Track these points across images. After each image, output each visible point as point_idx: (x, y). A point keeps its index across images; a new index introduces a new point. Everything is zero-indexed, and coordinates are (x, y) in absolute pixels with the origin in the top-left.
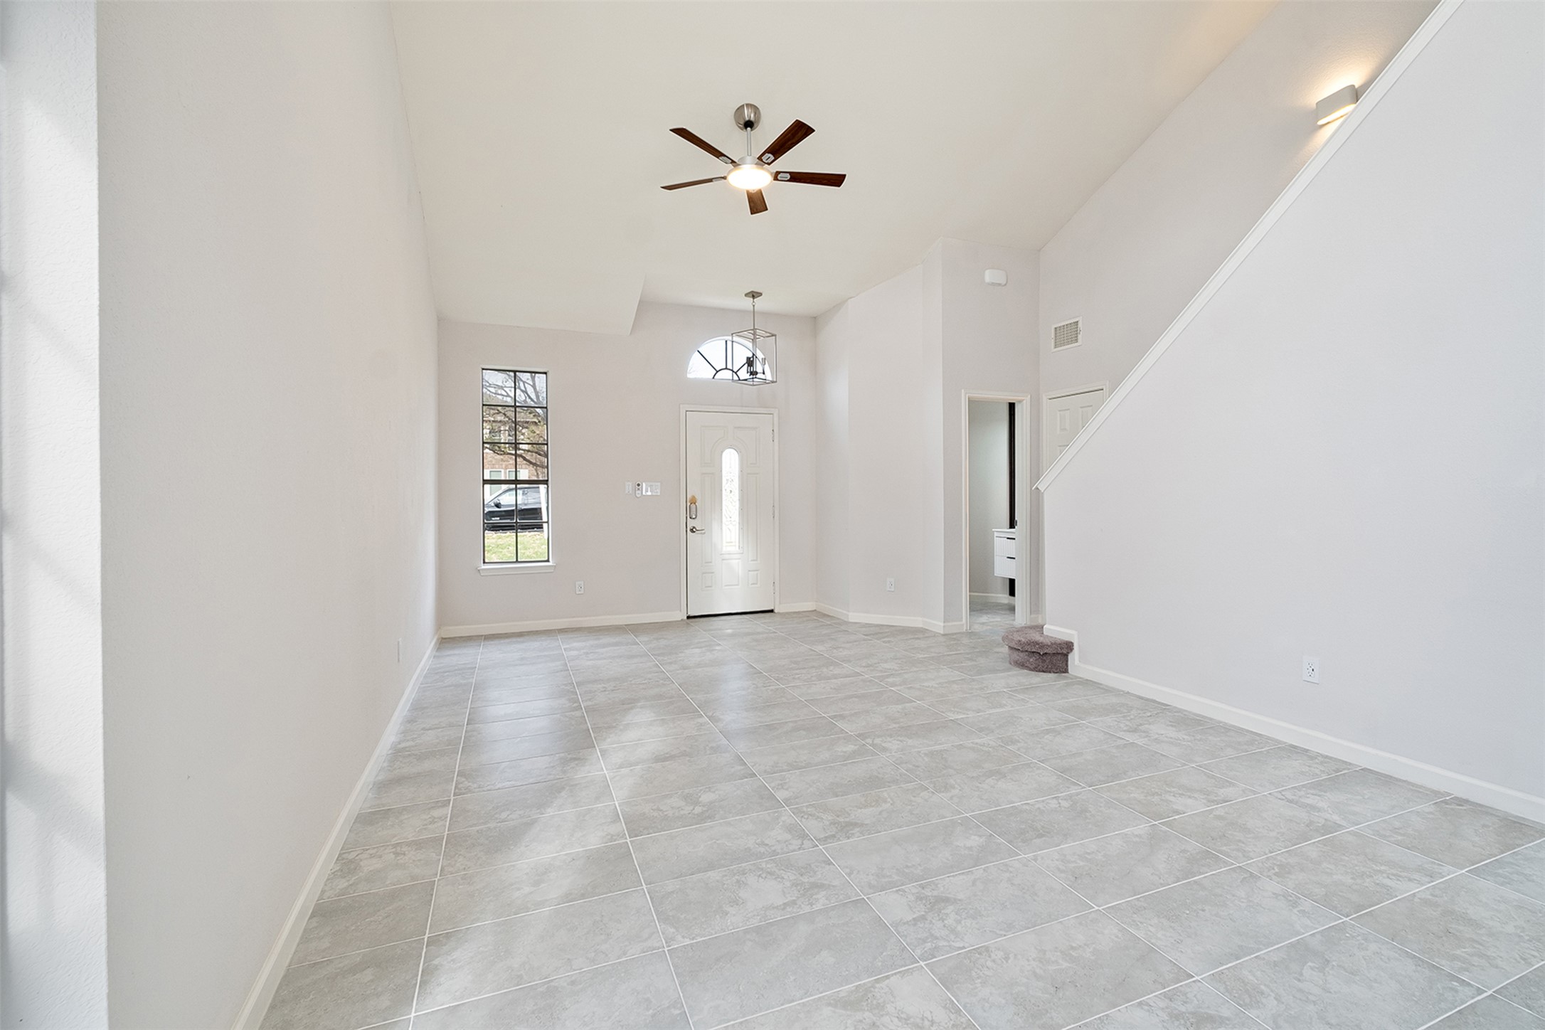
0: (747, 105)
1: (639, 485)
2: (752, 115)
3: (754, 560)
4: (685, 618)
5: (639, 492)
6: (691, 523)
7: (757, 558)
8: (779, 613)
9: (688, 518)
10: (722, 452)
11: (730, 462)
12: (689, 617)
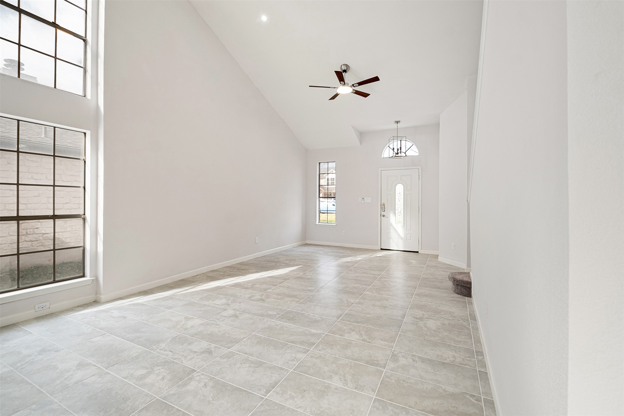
0: (344, 65)
1: (363, 198)
2: (345, 68)
3: (409, 230)
4: (380, 249)
5: (363, 201)
6: (383, 213)
7: (411, 228)
8: (421, 254)
9: (382, 211)
10: (396, 186)
11: (400, 189)
12: (381, 249)
